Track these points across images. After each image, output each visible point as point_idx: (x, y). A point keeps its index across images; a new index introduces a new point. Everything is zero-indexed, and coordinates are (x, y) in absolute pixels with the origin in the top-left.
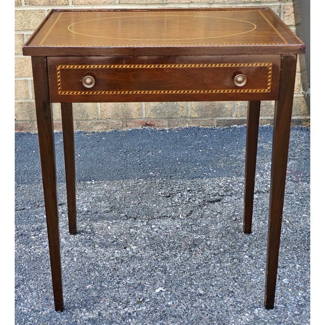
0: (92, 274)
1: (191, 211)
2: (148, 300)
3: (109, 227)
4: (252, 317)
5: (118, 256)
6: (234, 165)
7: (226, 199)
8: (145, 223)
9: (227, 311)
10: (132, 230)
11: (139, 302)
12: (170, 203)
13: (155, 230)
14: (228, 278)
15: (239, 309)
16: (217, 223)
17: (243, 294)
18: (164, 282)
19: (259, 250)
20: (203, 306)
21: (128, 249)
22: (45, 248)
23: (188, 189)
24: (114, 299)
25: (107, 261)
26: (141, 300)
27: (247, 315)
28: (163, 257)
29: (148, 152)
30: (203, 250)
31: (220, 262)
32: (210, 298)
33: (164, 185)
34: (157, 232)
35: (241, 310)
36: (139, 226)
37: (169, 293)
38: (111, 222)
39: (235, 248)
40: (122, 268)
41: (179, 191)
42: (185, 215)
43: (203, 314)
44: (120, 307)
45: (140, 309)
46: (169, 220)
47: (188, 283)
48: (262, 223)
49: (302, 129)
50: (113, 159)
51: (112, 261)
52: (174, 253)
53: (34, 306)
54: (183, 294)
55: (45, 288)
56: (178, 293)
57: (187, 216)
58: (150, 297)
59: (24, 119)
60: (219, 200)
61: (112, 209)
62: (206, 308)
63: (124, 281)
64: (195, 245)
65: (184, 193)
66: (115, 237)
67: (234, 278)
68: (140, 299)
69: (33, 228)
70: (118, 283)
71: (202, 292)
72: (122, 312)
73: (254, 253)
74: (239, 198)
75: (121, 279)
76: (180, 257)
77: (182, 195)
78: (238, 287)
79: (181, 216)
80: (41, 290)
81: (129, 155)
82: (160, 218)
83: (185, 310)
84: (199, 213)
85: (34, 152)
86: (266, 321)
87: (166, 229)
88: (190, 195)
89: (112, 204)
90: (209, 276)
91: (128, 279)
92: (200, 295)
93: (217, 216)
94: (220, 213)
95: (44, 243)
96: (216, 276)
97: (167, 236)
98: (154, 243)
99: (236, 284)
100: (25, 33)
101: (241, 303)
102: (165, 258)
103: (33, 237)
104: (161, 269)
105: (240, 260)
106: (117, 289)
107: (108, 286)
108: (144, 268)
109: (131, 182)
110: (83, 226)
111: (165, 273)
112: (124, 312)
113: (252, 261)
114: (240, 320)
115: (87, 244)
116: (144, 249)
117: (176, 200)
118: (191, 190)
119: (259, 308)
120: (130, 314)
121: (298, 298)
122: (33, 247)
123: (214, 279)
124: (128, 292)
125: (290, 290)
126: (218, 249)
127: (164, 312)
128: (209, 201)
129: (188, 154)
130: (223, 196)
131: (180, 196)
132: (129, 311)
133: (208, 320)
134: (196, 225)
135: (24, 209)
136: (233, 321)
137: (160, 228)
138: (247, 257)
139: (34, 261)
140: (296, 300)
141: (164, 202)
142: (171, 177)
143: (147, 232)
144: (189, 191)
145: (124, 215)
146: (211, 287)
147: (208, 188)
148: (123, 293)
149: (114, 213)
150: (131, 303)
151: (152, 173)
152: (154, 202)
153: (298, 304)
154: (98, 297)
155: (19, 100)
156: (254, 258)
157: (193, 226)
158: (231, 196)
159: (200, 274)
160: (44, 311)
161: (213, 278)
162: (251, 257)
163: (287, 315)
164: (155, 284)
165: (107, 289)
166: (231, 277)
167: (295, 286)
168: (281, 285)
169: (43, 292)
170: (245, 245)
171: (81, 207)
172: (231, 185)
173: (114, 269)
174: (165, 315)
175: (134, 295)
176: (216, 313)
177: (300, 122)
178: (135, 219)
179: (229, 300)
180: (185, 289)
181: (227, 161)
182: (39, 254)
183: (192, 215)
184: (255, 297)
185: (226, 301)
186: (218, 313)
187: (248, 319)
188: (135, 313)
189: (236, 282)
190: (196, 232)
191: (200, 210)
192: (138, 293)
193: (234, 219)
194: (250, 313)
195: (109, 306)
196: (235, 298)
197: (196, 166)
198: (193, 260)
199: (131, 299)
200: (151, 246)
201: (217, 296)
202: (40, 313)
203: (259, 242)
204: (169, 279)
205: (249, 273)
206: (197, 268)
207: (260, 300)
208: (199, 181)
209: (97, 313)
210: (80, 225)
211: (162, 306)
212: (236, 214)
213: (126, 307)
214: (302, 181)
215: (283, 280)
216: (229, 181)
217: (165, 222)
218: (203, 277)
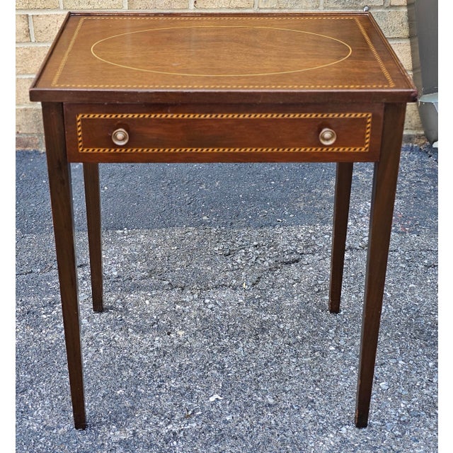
0: (125, 373)
1: (259, 278)
2: (200, 413)
3: (147, 302)
4: (338, 440)
5: (159, 345)
6: (319, 206)
7: (307, 259)
8: (196, 296)
9: (305, 430)
10: (178, 307)
11: (187, 417)
12: (230, 265)
13: (210, 306)
14: (307, 380)
15: (321, 428)
16: (293, 297)
17: (327, 405)
18: (221, 385)
19: (350, 338)
20: (273, 422)
21: (172, 335)
22: (61, 332)
23: (255, 243)
24: (154, 411)
25: (145, 353)
26: (190, 413)
27: (331, 436)
28: (219, 347)
29: (201, 184)
30: (274, 338)
31: (297, 355)
32: (283, 411)
33: (222, 237)
34: (211, 309)
35: (324, 428)
36: (188, 300)
37: (228, 402)
38: (149, 294)
39: (317, 335)
40: (165, 365)
41: (241, 247)
42: (250, 284)
43: (273, 434)
44: (161, 423)
45: (189, 427)
46: (228, 291)
47: (254, 387)
48: (354, 296)
49: (412, 149)
50: (153, 195)
51: (152, 354)
52: (235, 342)
53: (46, 420)
54: (247, 405)
55: (60, 394)
56: (239, 403)
57: (254, 284)
58: (202, 408)
59: (29, 132)
60: (297, 261)
61: (152, 272)
62: (277, 425)
63: (167, 384)
64: (263, 330)
65: (250, 250)
66: (155, 317)
67: (314, 381)
68: (188, 411)
69: (44, 301)
70: (159, 386)
71: (271, 401)
72: (164, 431)
73: (342, 343)
74: (324, 259)
75: (163, 381)
76: (243, 348)
77: (246, 253)
78: (320, 393)
79: (244, 285)
80: (55, 396)
81: (174, 189)
82: (216, 287)
83: (248, 428)
84: (269, 281)
85: (44, 182)
86: (356, 445)
87: (225, 305)
88: (258, 252)
89: (152, 266)
90: (281, 377)
91: (173, 381)
92: (270, 405)
93: (294, 286)
94: (298, 281)
95: (58, 326)
96: (290, 377)
97: (225, 315)
98: (208, 326)
99: (317, 389)
100: (30, 14)
101: (324, 418)
102: (223, 350)
103: (44, 316)
104: (218, 366)
105: (324, 354)
106: (157, 396)
107: (146, 390)
108: (194, 365)
109: (178, 232)
110: (112, 299)
111: (223, 372)
112: (167, 431)
113: (339, 356)
114: (321, 443)
115: (117, 327)
116: (195, 335)
117: (239, 261)
118: (259, 244)
119: (348, 427)
120: (175, 434)
121: (400, 411)
122: (44, 332)
123: (287, 382)
124: (172, 401)
125: (390, 399)
126: (295, 336)
127: (221, 430)
128: (282, 263)
129: (255, 188)
130: (303, 254)
131: (243, 254)
132: (173, 430)
133: (280, 443)
134: (265, 300)
135: (31, 272)
136: (313, 445)
137: (216, 304)
138: (332, 348)
139: (45, 352)
140: (397, 415)
141: (222, 264)
142: (232, 224)
143: (199, 309)
144: (256, 246)
145: (167, 282)
146: (284, 394)
147: (282, 242)
148: (166, 403)
149: (154, 280)
150: (177, 417)
151: (205, 218)
152: (209, 263)
153: (399, 420)
154: (133, 408)
155: (22, 105)
156: (343, 350)
157: (261, 300)
158: (314, 255)
159: (269, 374)
160: (60, 428)
161: (286, 380)
162: (338, 348)
163: (385, 436)
164: (208, 388)
165: (145, 396)
166: (311, 379)
167: (396, 394)
168: (378, 390)
169: (59, 399)
170: (331, 331)
171: (109, 270)
172: (313, 238)
173: (155, 365)
174: (222, 435)
175: (180, 406)
176: (290, 433)
177: (410, 139)
178: (183, 289)
179: (307, 413)
180: (249, 396)
181: (308, 200)
182: (53, 342)
183: (260, 283)
184: (343, 410)
185: (303, 416)
186: (293, 433)
187: (332, 443)
188: (182, 433)
189: (317, 386)
190: (265, 310)
191: (270, 276)
192: (186, 403)
193: (317, 290)
194: (335, 433)
195: (147, 422)
196: (315, 410)
197: (266, 207)
198: (261, 353)
199: (177, 411)
200: (203, 330)
201: (292, 407)
202: (55, 431)
203: (350, 325)
204: (227, 382)
205: (335, 373)
206: (266, 364)
207: (349, 415)
208: (269, 231)
209: (131, 432)
210: (109, 298)
211: (217, 422)
212: (320, 282)
213: (169, 423)
214: (410, 232)
215: (381, 384)
216: (311, 231)
217: (224, 294)
218: (273, 379)
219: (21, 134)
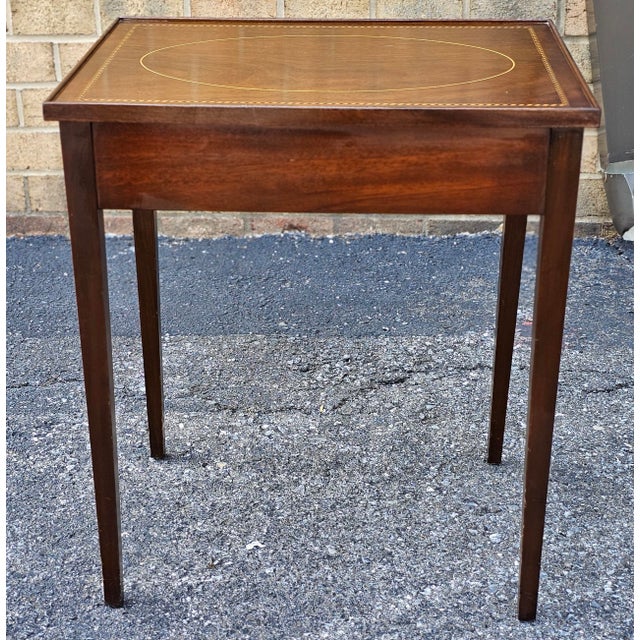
0: (134, 512)
1: (344, 400)
2: (230, 563)
3: (181, 426)
4: (417, 602)
5: (189, 479)
6: (446, 312)
7: (416, 378)
8: (251, 420)
9: (372, 589)
10: (223, 432)
11: (212, 567)
12: (306, 383)
13: (268, 433)
14: (387, 528)
15: (396, 587)
16: (387, 425)
17: (409, 559)
18: (265, 531)
19: (458, 477)
20: (330, 577)
21: (209, 468)
22: (54, 459)
23: (346, 356)
24: (166, 559)
25: (167, 488)
26: (215, 563)
27: (409, 597)
28: (272, 484)
29: (285, 282)
30: (350, 474)
31: (379, 497)
32: (345, 564)
33: (301, 348)
34: (269, 437)
35: (400, 588)
36: (238, 424)
37: (272, 551)
38: (186, 416)
39: (412, 472)
40: (193, 504)
41: (327, 361)
42: (330, 407)
43: (327, 592)
44: (173, 574)
45: (211, 580)
46: (298, 415)
47: (311, 534)
48: (473, 426)
49: (595, 244)
50: (214, 294)
51: (176, 490)
52: (295, 478)
53: (16, 566)
54: (297, 555)
55: (41, 535)
56: (288, 553)
57: (335, 408)
58: (234, 558)
59: (53, 209)
60: (402, 381)
61: (194, 390)
62: (335, 581)
63: (190, 527)
64: (338, 464)
65: (337, 365)
66: (189, 444)
67: (398, 529)
68: (213, 561)
69: (37, 421)
70: (180, 530)
71: (332, 552)
72: (176, 584)
73: (445, 483)
74: (440, 378)
75: (186, 523)
76: (305, 486)
77: (331, 369)
78: (403, 545)
79: (322, 407)
80: (34, 537)
81: (246, 287)
82: (281, 410)
83: (294, 584)
84: (358, 404)
85: (66, 274)
86: (442, 610)
87: (289, 432)
88: (348, 368)
89: (195, 382)
90: (351, 523)
91: (199, 524)
92: (329, 557)
93: (392, 411)
94: (398, 405)
95: (52, 451)
96: (364, 524)
97: (288, 444)
98: (261, 459)
99: (400, 539)
100: (56, 41)
101: (402, 575)
102: (277, 487)
103: (36, 439)
104: (266, 506)
105: (416, 496)
106: (174, 541)
107: (159, 534)
108: (233, 505)
109: (240, 341)
110: (133, 420)
111: (271, 515)
112: (180, 584)
113: (439, 499)
114: (393, 606)
115: (134, 455)
116: (241, 467)
117: (319, 378)
118: (351, 358)
119: (434, 587)
120: (190, 588)
121: (511, 570)
122: (31, 458)
123: (359, 530)
124: (194, 547)
125: (500, 555)
126: (380, 473)
127: (255, 586)
128: (381, 382)
129: (359, 288)
130: (411, 371)
131: (327, 370)
132: (190, 583)
133: (334, 604)
134: (347, 427)
135: (27, 385)
136: (381, 608)
137: (277, 430)
138: (431, 489)
139: (29, 483)
140: (507, 574)
141: (294, 380)
142: (318, 332)
143: (252, 436)
144: (347, 360)
145: (214, 402)
146: (352, 544)
147: (384, 357)
148: (186, 550)
149: (196, 399)
150: (197, 567)
151: (282, 324)
152: (276, 380)
153: (508, 582)
154: (138, 555)
155: (44, 171)
156: (445, 492)
157: (341, 428)
158: (427, 373)
159: (335, 519)
160: (33, 576)
161: (359, 526)
162: (439, 490)
163: (484, 600)
164: (247, 534)
165: (157, 540)
166: (393, 526)
167: (511, 549)
168: (485, 545)
169: (37, 541)
170: (432, 468)
171: (135, 385)
172: (430, 352)
173: (178, 503)
174: (256, 591)
175: (205, 554)
176: (351, 592)
177: (595, 229)
178: (234, 411)
179: (381, 569)
180: (303, 545)
181: (433, 304)
182: (42, 470)
183: (344, 407)
184: (431, 565)
185: (373, 571)
186: (356, 592)
187: (408, 606)
188: (200, 587)
189: (400, 535)
190: (345, 440)
191: (360, 397)
192: (213, 550)
193: (422, 417)
194: (414, 594)
195: (154, 572)
196: (392, 565)
197: (370, 312)
198: (328, 492)
199: (199, 560)
200: (254, 463)
201: (360, 560)
202: (25, 580)
203: (460, 462)
204: (276, 527)
205: (429, 520)
206: (333, 507)
207: (438, 572)
208: (369, 342)
209: (130, 584)
211: (252, 575)
212: (428, 407)
213: (185, 574)
214: (569, 347)
215: (491, 536)
216: (428, 343)
217: (289, 419)
218: (340, 525)
219: (41, 212)
